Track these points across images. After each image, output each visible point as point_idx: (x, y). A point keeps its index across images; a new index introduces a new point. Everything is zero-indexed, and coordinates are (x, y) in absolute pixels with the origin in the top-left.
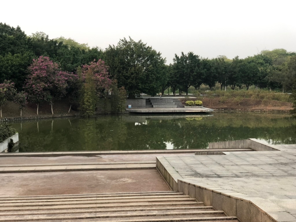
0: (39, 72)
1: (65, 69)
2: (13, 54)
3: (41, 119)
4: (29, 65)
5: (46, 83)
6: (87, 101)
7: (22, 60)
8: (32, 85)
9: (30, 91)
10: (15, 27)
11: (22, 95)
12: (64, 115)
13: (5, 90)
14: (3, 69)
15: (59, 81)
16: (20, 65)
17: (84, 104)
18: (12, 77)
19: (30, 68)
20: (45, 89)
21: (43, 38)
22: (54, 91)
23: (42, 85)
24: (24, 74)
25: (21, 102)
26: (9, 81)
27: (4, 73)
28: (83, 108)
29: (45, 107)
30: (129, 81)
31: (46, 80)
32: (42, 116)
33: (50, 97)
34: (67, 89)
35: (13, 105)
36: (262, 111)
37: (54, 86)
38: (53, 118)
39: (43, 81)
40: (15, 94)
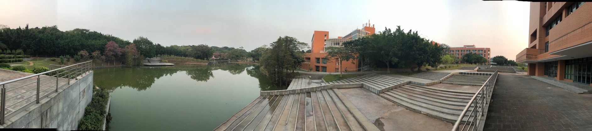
0: (110, 47)
1: (120, 47)
2: (99, 41)
3: (110, 67)
4: (106, 45)
5: (113, 52)
6: (130, 61)
7: (103, 42)
8: (107, 53)
9: (107, 56)
10: (99, 33)
11: (103, 57)
12: (119, 66)
13: (96, 55)
14: (96, 46)
15: (118, 51)
16: (102, 45)
17: (128, 62)
18: (99, 49)
19: (106, 46)
20: (112, 55)
21: (110, 36)
22: (116, 56)
23: (112, 53)
24: (103, 48)
25: (103, 60)
26: (98, 51)
27: (96, 47)
28: (128, 63)
29: (112, 62)
30: (143, 52)
31: (113, 51)
32: (111, 66)
33: (114, 58)
34: (121, 55)
35: (98, 61)
36: (189, 64)
37: (116, 54)
38: (115, 67)
39: (112, 51)
40: (100, 57)
